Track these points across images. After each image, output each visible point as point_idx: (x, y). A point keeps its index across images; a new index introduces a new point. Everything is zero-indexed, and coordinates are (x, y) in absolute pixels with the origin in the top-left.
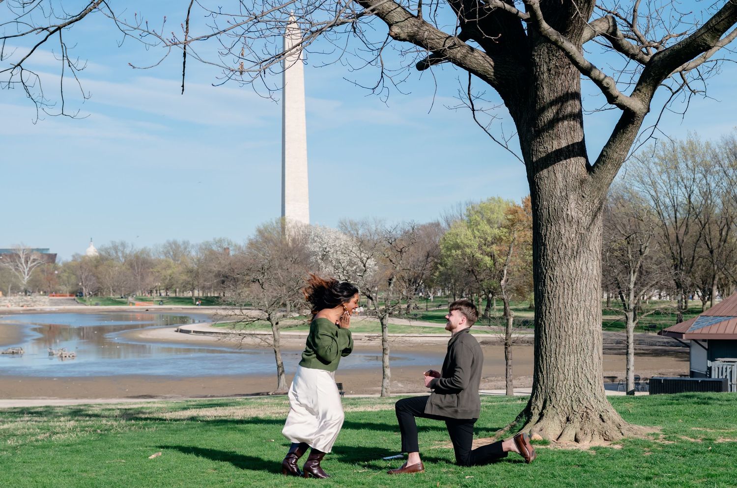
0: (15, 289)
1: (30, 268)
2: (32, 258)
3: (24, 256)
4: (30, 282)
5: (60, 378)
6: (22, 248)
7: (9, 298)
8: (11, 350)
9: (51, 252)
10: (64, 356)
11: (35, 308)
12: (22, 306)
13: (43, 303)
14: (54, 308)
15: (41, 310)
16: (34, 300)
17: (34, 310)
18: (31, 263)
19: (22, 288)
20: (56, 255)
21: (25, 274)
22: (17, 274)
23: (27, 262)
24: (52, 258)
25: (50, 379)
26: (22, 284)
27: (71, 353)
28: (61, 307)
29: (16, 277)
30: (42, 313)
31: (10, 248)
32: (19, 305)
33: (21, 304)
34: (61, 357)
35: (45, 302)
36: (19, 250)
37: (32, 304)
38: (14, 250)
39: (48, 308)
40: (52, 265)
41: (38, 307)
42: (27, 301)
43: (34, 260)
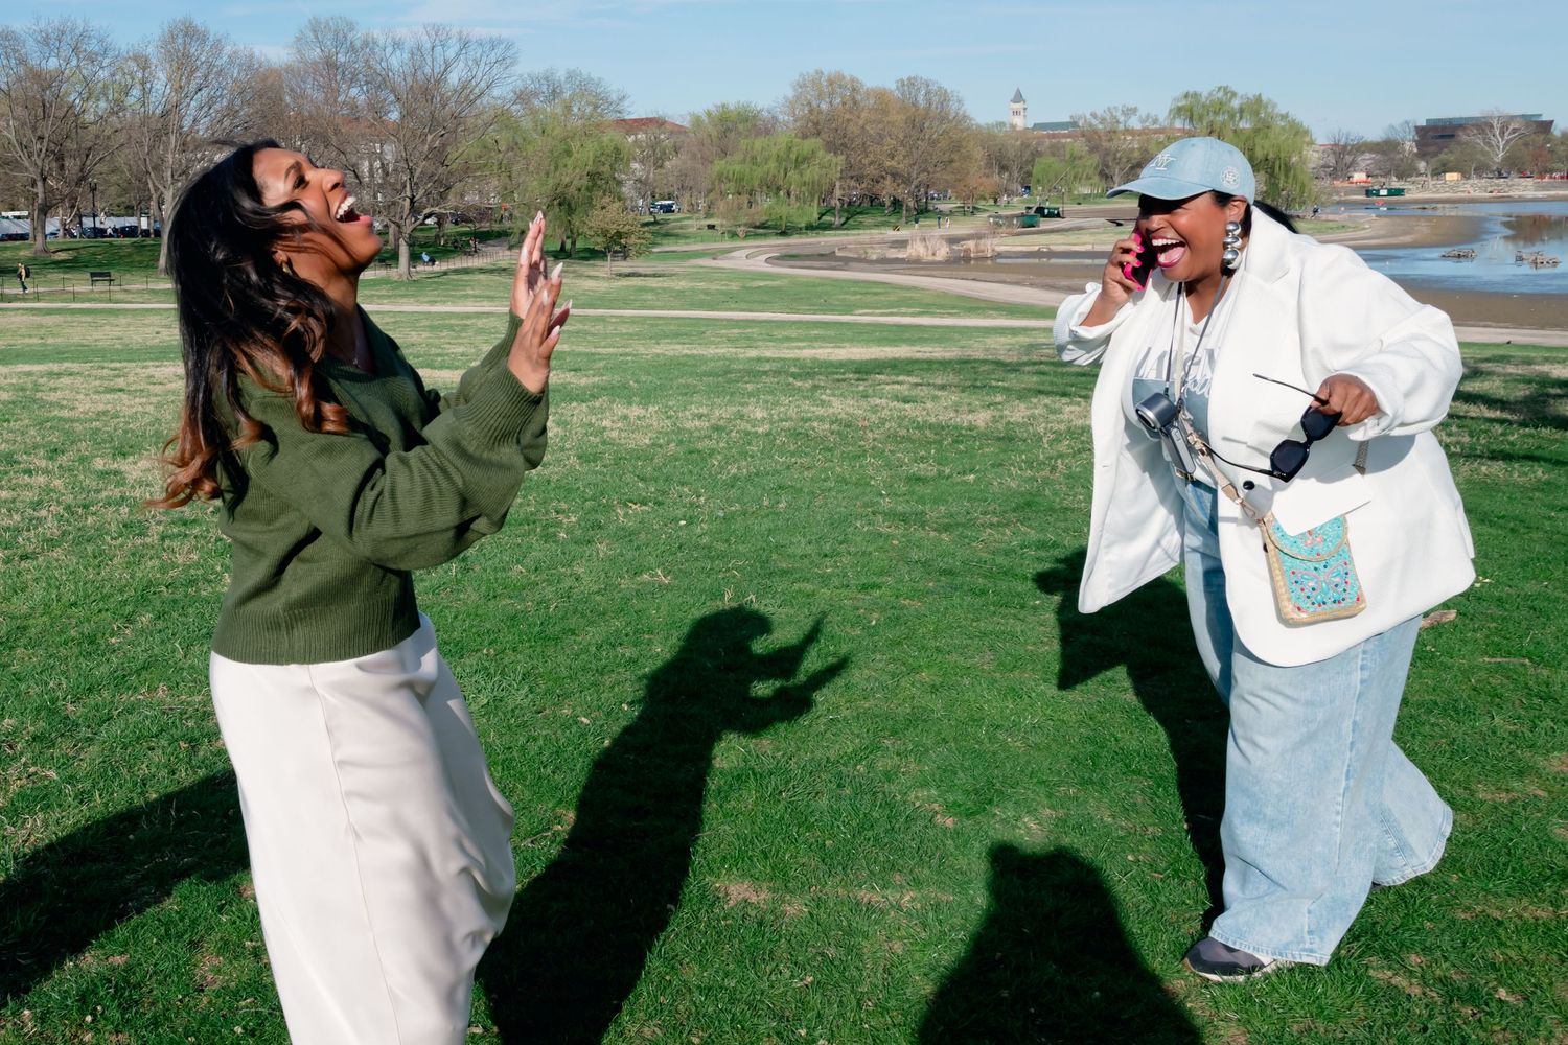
0: (1481, 170)
1: (1508, 141)
2: (1511, 128)
3: (1499, 126)
4: (1505, 159)
5: (1522, 294)
6: (1496, 114)
7: (1471, 181)
8: (1457, 253)
9: (1544, 118)
10: (1538, 261)
11: (1511, 194)
12: (1491, 192)
13: (1525, 188)
14: (1540, 194)
15: (1520, 197)
16: (1510, 183)
17: (1509, 197)
18: (1509, 134)
19: (1495, 168)
20: (1552, 122)
21: (1499, 148)
22: (1487, 149)
23: (1502, 134)
24: (1546, 126)
25: (1507, 296)
26: (1493, 162)
27: (1551, 257)
28: (1553, 193)
29: (1484, 153)
30: (1522, 200)
31: (1479, 115)
32: (1485, 191)
33: (1489, 189)
34: (1535, 263)
35: (1526, 186)
36: (1491, 118)
37: (1507, 189)
38: (1484, 118)
39: (1530, 194)
40: (1542, 137)
41: (1515, 194)
42: (1498, 185)
43: (1514, 130)
